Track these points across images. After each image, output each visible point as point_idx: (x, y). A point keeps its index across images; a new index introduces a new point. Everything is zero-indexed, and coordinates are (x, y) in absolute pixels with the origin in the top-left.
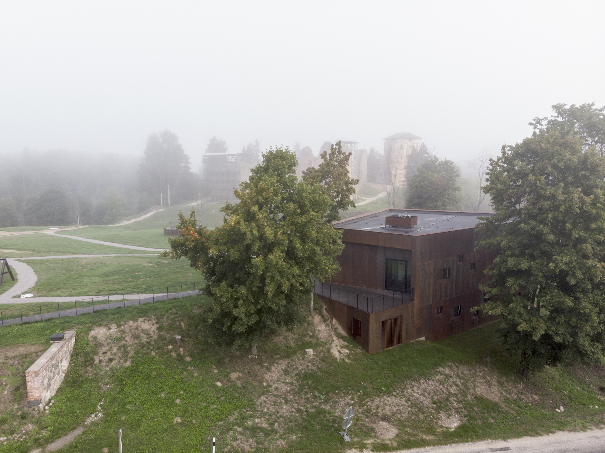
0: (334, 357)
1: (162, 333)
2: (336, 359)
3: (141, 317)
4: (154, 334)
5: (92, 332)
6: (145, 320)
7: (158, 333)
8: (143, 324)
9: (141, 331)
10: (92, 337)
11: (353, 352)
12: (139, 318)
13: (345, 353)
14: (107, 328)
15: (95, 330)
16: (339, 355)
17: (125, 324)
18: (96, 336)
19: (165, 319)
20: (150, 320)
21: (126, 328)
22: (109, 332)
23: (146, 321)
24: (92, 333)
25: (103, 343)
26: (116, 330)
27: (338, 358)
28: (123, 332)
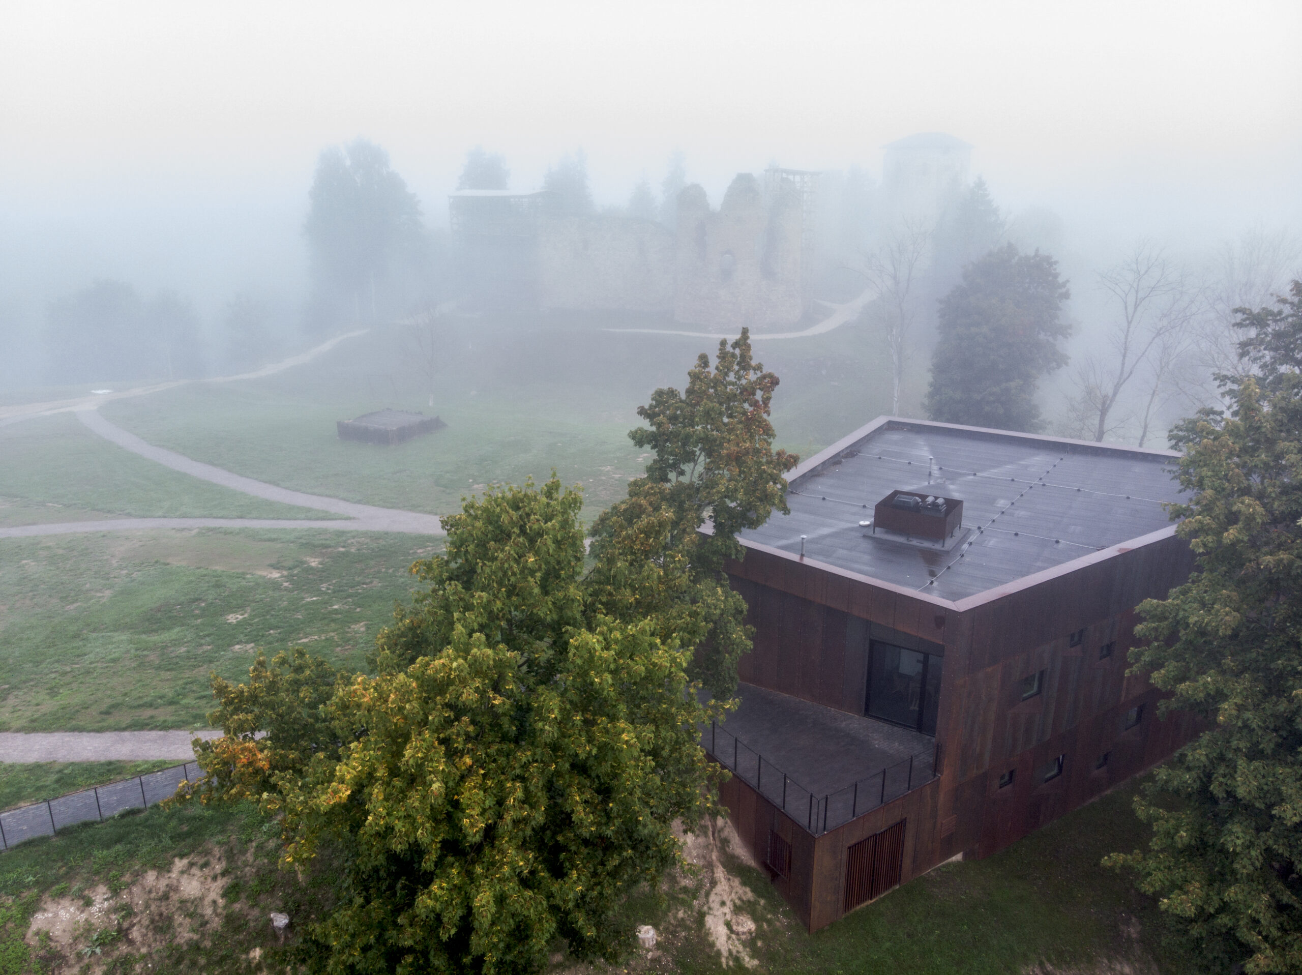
0: (712, 945)
1: (237, 906)
2: (719, 953)
3: (182, 856)
4: (215, 911)
5: (39, 916)
6: (191, 865)
7: (225, 907)
8: (184, 880)
9: (177, 905)
10: (37, 933)
11: (765, 925)
12: (177, 860)
13: (744, 933)
14: (81, 902)
15: (45, 910)
16: (729, 938)
17: (133, 883)
18: (47, 933)
19: (250, 857)
20: (206, 865)
21: (136, 897)
22: (84, 916)
23: (195, 870)
24: (39, 921)
25: (67, 952)
26: (106, 904)
27: (725, 953)
28: (128, 911)
